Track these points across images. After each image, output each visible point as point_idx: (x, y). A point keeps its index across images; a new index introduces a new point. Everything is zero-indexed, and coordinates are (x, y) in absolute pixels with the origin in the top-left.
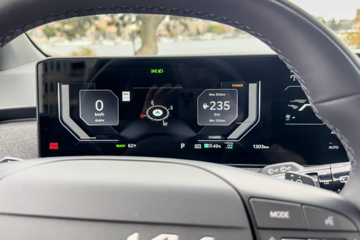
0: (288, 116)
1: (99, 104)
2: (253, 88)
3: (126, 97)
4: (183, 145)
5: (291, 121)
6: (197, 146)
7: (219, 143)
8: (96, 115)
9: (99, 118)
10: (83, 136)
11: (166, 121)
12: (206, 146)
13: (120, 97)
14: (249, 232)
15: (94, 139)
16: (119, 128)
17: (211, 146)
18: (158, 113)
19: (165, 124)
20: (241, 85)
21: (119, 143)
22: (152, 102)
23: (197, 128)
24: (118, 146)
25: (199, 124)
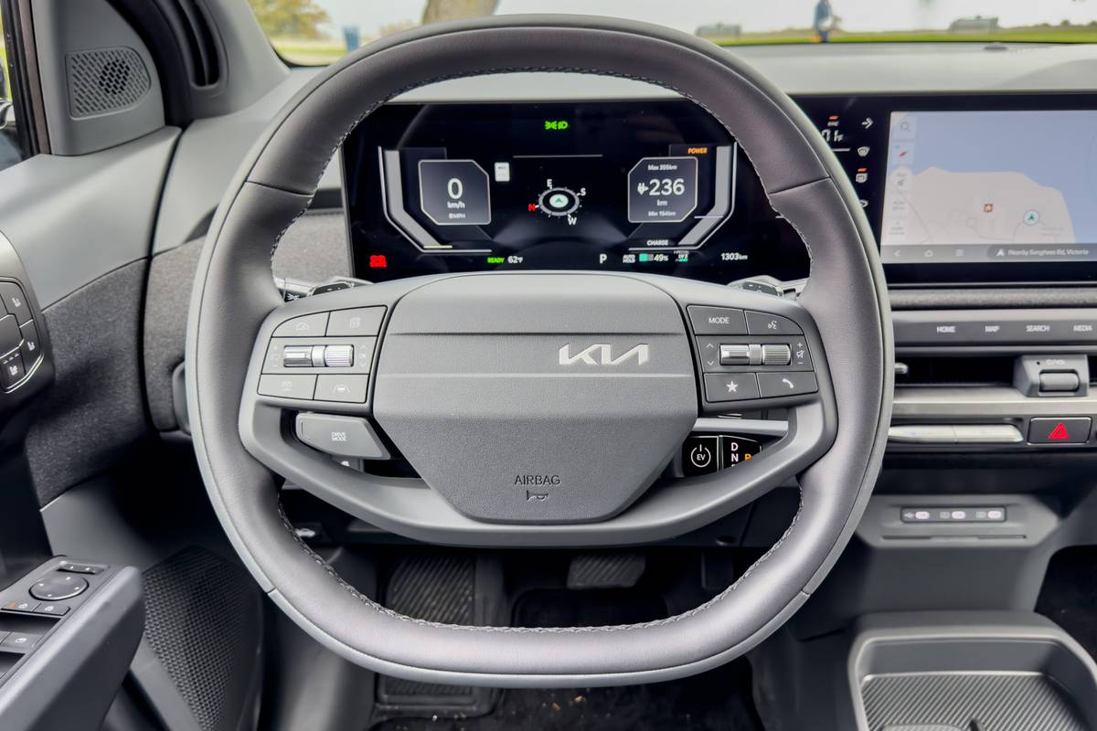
1: (455, 187)
2: (723, 155)
3: (503, 172)
4: (603, 258)
6: (628, 259)
7: (665, 253)
8: (450, 205)
9: (455, 211)
10: (430, 245)
11: (573, 215)
13: (492, 172)
14: (683, 341)
15: (448, 249)
16: (492, 229)
17: (651, 257)
18: (559, 201)
19: (572, 221)
20: (703, 150)
21: (492, 255)
22: (549, 182)
23: (627, 228)
24: (491, 260)
25: (631, 221)
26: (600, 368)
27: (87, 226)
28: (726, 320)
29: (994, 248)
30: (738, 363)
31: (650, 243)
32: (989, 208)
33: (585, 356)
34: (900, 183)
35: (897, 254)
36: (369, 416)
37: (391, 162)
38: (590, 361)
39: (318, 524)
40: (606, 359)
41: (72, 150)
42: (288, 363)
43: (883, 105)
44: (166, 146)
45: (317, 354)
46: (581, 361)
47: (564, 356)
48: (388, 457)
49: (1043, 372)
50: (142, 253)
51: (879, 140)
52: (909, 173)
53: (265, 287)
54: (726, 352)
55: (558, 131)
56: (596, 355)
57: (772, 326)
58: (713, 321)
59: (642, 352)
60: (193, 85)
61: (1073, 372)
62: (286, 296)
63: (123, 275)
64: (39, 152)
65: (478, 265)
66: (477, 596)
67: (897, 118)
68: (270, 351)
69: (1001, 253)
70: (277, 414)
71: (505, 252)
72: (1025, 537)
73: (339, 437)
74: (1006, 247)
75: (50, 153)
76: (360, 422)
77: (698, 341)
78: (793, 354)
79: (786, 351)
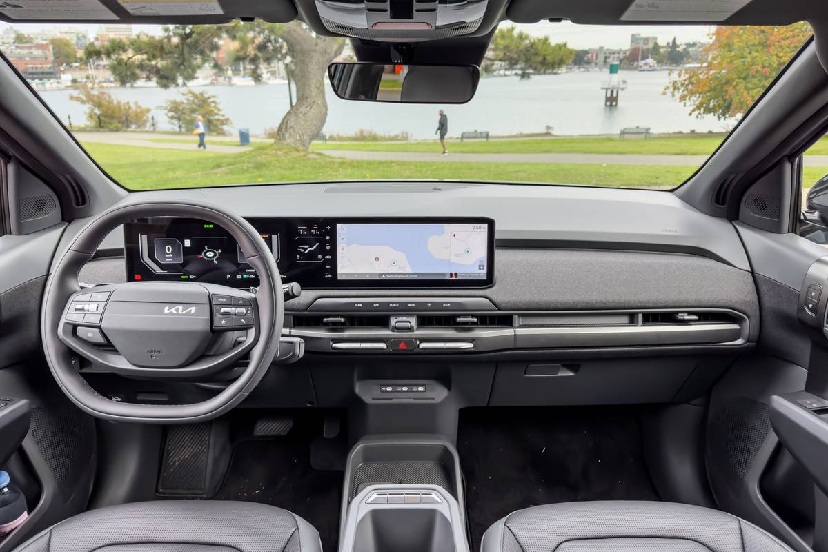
0: (298, 256)
1: (169, 249)
2: (274, 237)
3: (187, 243)
4: (228, 276)
5: (300, 259)
6: (239, 277)
7: (253, 275)
8: (166, 256)
9: (168, 258)
10: (158, 271)
11: (216, 260)
12: (245, 276)
13: (183, 243)
14: (208, 306)
15: (165, 272)
16: (184, 265)
17: (248, 276)
18: (210, 254)
19: (216, 262)
20: (267, 236)
21: (183, 275)
22: (206, 247)
23: (238, 265)
24: (183, 277)
25: (239, 262)
26: (178, 314)
27: (22, 263)
28: (225, 300)
29: (381, 274)
30: (227, 314)
31: (247, 271)
32: (377, 259)
33: (173, 310)
34: (343, 249)
35: (344, 276)
36: (99, 328)
37: (144, 240)
38: (175, 312)
39: (123, 395)
40: (180, 312)
41: (20, 232)
42: (76, 310)
43: (334, 221)
44: (60, 230)
45: (86, 307)
46: (172, 312)
47: (166, 310)
48: (106, 342)
49: (397, 322)
50: (44, 273)
51: (333, 234)
52: (345, 245)
53: (74, 284)
54: (223, 310)
55: (209, 228)
56: (177, 310)
57: (241, 302)
58: (220, 300)
59: (193, 309)
60: (75, 206)
61: (409, 322)
62: (82, 288)
63: (35, 282)
64: (6, 234)
65: (178, 278)
66: (211, 441)
67: (339, 226)
68: (72, 305)
69: (384, 276)
70: (71, 327)
71: (188, 274)
72: (433, 399)
73: (90, 335)
74: (385, 274)
75: (11, 234)
76: (97, 330)
77: (214, 307)
78: (247, 312)
79: (244, 310)
